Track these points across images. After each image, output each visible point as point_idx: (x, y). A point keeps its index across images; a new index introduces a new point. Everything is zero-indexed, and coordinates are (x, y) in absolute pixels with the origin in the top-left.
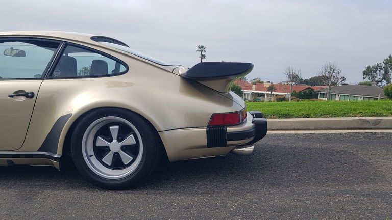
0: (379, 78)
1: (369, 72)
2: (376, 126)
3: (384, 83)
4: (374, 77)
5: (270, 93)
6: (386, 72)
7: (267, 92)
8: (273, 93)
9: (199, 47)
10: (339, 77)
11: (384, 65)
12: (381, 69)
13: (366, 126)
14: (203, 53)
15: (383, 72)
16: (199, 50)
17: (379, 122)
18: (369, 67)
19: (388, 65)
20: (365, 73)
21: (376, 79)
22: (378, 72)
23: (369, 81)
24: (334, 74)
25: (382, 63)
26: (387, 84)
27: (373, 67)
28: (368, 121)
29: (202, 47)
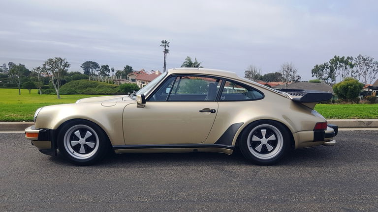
0: (325, 76)
1: (317, 70)
2: (369, 126)
3: (330, 80)
4: (321, 75)
5: (232, 88)
6: (332, 71)
7: (230, 88)
8: (235, 88)
9: (163, 42)
10: (295, 75)
11: (330, 65)
12: (327, 68)
13: (363, 126)
14: (167, 48)
15: (329, 70)
16: (163, 44)
17: (371, 122)
18: (317, 66)
19: (333, 65)
20: (313, 71)
21: (323, 77)
22: (324, 70)
23: (317, 78)
24: (291, 73)
25: (329, 63)
26: (332, 81)
27: (320, 66)
28: (363, 122)
29: (166, 42)
